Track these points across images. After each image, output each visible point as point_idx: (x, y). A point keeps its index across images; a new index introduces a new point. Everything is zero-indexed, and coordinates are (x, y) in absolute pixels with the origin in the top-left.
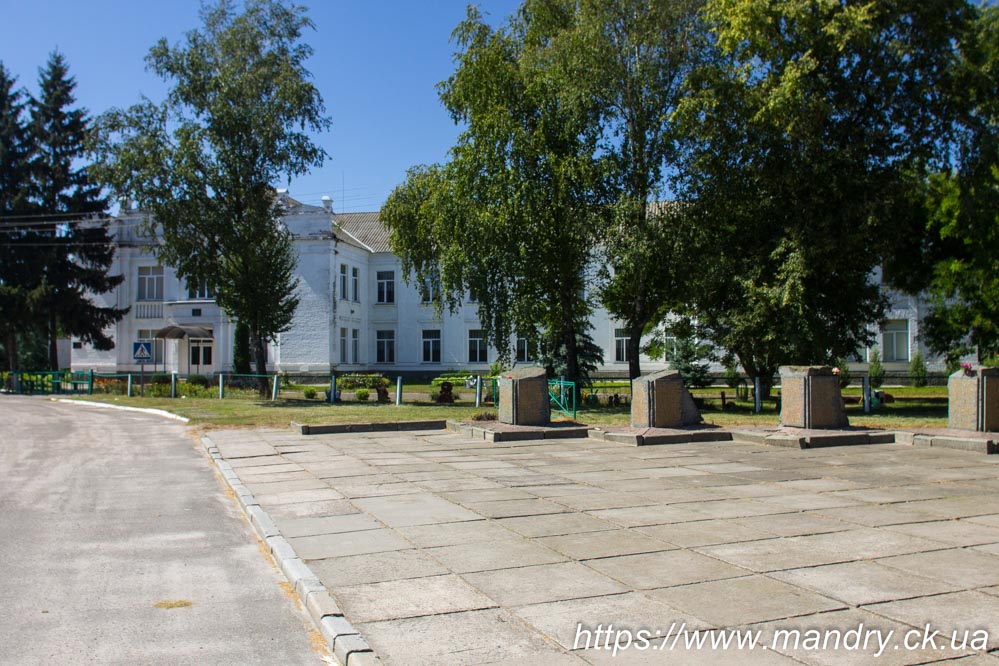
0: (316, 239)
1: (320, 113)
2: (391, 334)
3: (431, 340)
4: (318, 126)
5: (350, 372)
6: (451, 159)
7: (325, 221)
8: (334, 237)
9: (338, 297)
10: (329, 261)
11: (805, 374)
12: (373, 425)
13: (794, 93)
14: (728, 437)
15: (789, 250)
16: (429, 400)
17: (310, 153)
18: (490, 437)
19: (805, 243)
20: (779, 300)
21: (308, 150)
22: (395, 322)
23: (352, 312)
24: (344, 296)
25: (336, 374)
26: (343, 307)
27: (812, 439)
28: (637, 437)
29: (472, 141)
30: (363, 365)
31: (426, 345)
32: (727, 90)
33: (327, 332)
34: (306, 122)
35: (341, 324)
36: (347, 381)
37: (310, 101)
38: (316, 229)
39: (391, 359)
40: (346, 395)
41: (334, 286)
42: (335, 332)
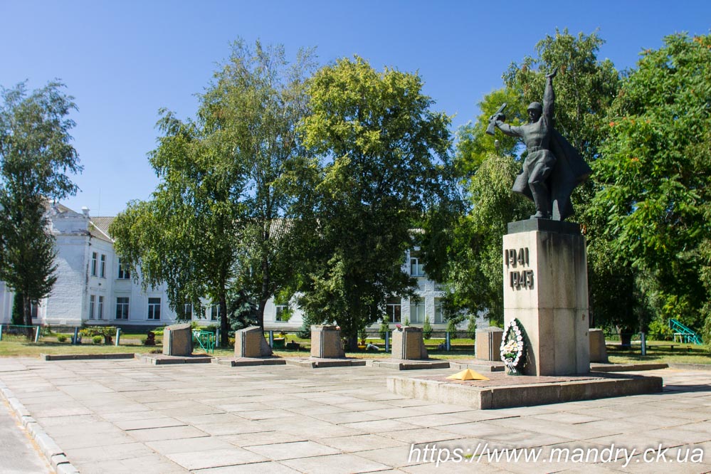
0: (76, 235)
1: (76, 163)
2: (127, 300)
3: (154, 305)
4: (75, 170)
5: (94, 325)
6: (152, 199)
7: (83, 223)
8: (89, 234)
9: (90, 274)
10: (84, 250)
11: (321, 329)
12: (90, 356)
13: (337, 177)
14: (284, 363)
15: (338, 261)
16: (140, 343)
17: (69, 187)
18: (154, 362)
19: (346, 257)
20: (329, 287)
21: (67, 184)
22: (130, 292)
23: (100, 284)
24: (94, 273)
25: (85, 326)
26: (94, 281)
27: (319, 363)
28: (232, 362)
29: (165, 188)
30: (106, 320)
31: (151, 307)
32: (303, 172)
33: (81, 298)
34: (68, 167)
35: (91, 292)
36: (91, 331)
37: (70, 155)
38: (76, 229)
39: (126, 316)
40: (84, 340)
41: (88, 267)
42: (86, 298)
